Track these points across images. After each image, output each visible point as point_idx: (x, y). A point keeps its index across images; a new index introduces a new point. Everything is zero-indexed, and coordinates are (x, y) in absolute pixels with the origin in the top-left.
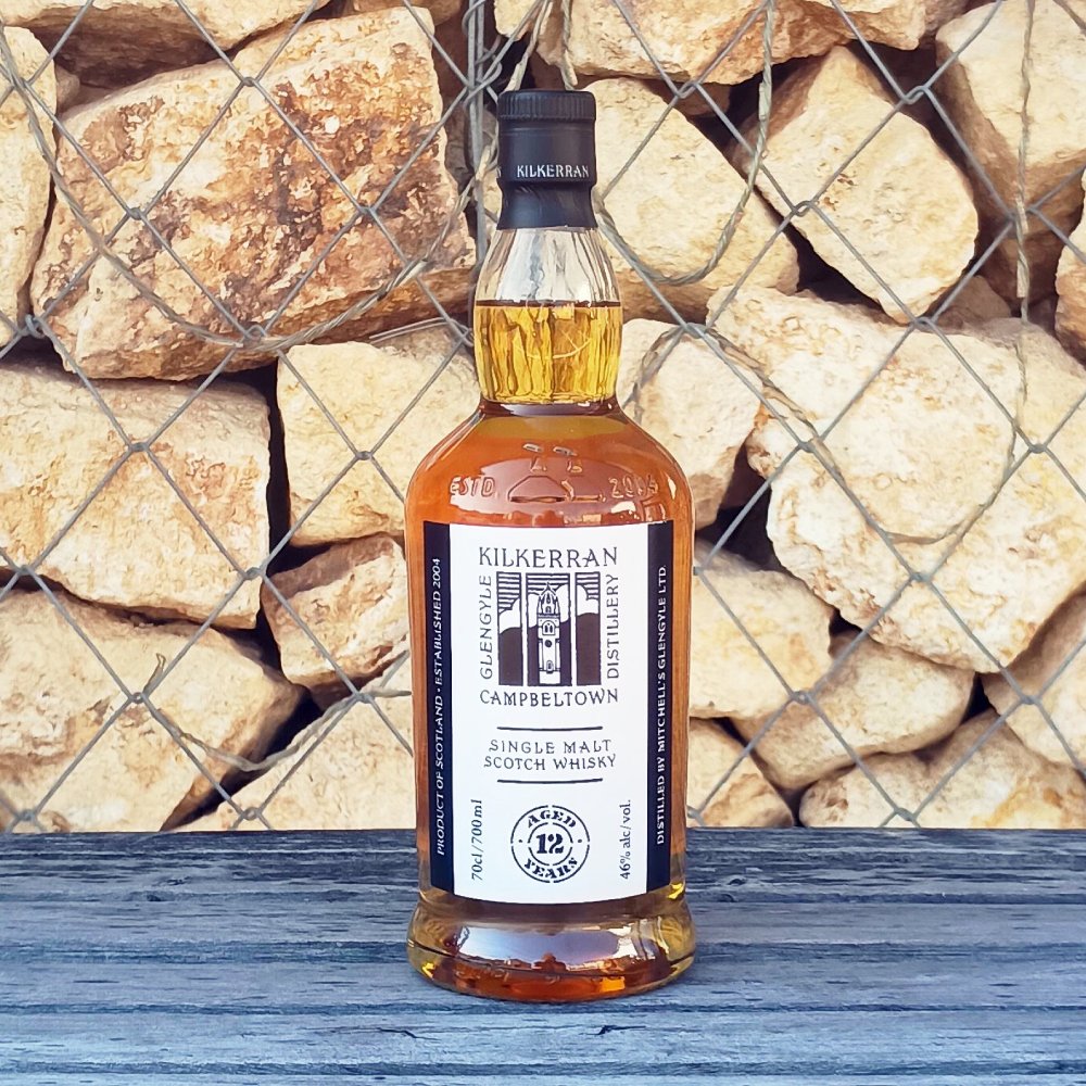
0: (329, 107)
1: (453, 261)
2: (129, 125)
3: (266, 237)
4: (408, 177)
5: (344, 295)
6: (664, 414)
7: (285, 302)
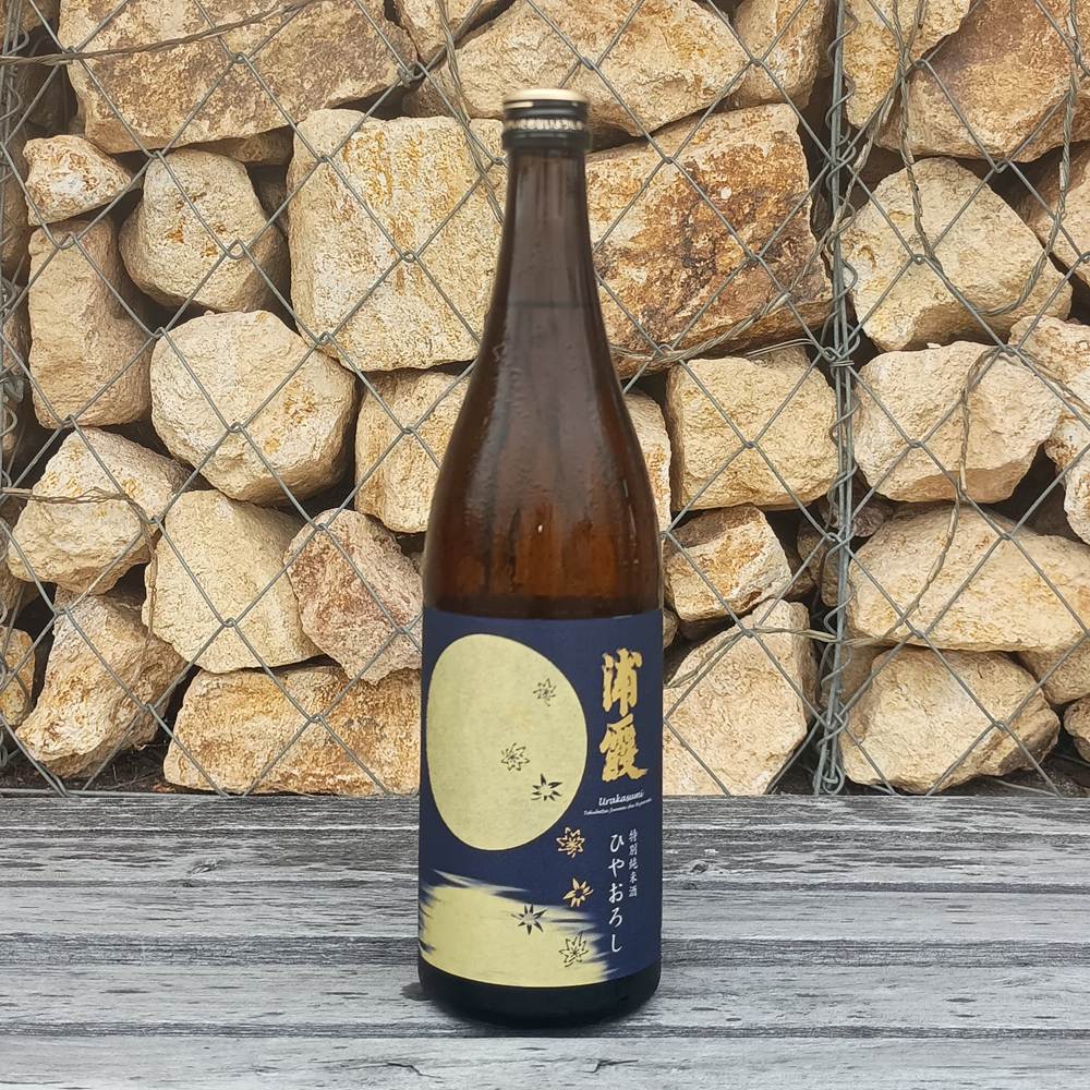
0: (724, 180)
1: (814, 297)
3: (673, 277)
4: (783, 233)
5: (731, 322)
6: (985, 415)
7: (687, 327)
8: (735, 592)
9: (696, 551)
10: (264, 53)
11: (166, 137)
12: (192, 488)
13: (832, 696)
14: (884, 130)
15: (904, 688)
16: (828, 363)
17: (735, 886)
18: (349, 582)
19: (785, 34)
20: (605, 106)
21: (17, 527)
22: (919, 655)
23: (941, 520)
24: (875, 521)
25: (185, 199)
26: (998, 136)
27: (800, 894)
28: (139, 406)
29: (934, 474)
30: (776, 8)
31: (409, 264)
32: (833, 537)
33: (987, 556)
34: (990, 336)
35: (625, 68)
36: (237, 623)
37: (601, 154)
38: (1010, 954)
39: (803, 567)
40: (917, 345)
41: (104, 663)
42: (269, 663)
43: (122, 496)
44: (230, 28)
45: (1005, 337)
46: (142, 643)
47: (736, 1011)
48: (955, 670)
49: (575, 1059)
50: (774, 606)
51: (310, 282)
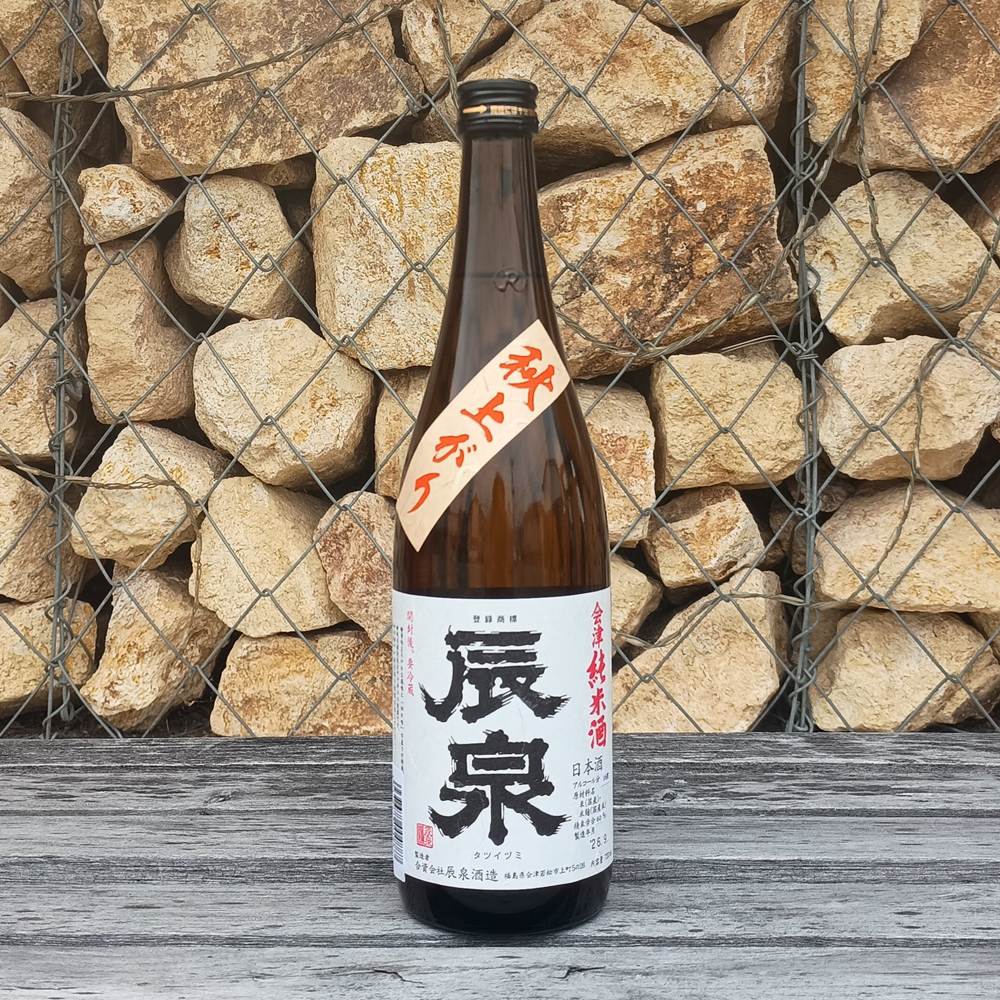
0: (700, 194)
1: (782, 297)
2: (563, 208)
3: (655, 282)
4: (753, 240)
5: (707, 321)
6: (936, 401)
7: (668, 326)
8: (714, 561)
9: (678, 526)
10: (288, 89)
11: (203, 164)
12: (231, 474)
13: (801, 653)
14: (844, 146)
15: (866, 645)
16: (795, 357)
17: (702, 812)
18: (371, 556)
19: (752, 62)
20: (592, 130)
21: (79, 509)
22: (880, 616)
23: (898, 495)
24: (839, 498)
25: (221, 219)
26: (946, 150)
27: (762, 819)
28: (184, 402)
29: (891, 454)
30: (744, 39)
31: (419, 274)
32: (800, 512)
33: (940, 528)
34: (941, 331)
35: (609, 95)
36: (272, 592)
37: (590, 173)
38: (954, 873)
39: (774, 539)
40: (874, 339)
41: (157, 629)
42: (301, 628)
43: (170, 482)
44: (257, 66)
45: (954, 330)
46: (190, 612)
47: (699, 923)
48: (912, 630)
49: (547, 966)
50: (748, 574)
51: (332, 292)
